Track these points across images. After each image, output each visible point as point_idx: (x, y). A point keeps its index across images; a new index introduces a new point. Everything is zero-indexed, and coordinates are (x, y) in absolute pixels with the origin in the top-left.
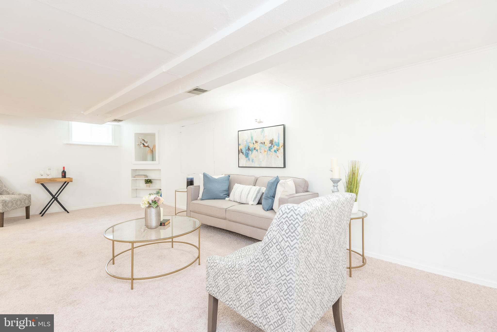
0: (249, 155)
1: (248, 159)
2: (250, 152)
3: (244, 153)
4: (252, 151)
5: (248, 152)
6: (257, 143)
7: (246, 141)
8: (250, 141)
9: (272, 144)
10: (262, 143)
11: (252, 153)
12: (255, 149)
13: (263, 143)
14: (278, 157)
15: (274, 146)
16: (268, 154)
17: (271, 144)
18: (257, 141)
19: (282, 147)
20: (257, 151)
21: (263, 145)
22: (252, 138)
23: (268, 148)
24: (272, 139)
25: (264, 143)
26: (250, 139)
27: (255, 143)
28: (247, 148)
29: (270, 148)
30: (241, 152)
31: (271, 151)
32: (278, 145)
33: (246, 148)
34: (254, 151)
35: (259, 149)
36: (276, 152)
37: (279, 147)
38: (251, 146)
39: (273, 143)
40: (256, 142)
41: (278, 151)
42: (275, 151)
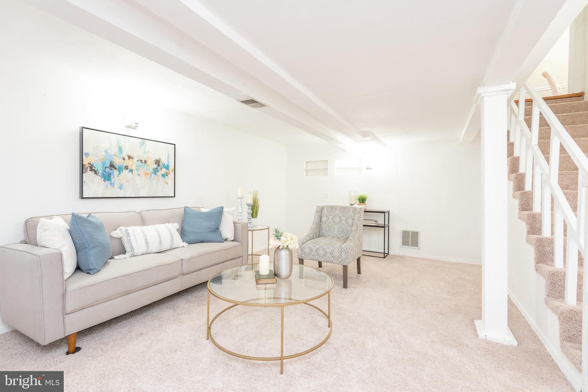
0: (113, 177)
1: (111, 184)
2: (116, 172)
3: (100, 171)
4: (120, 170)
5: (110, 171)
6: (131, 160)
7: (106, 151)
8: (115, 153)
9: (159, 165)
10: (141, 161)
11: (119, 174)
12: (127, 169)
13: (143, 161)
14: (167, 183)
15: (161, 169)
16: (151, 179)
17: (157, 165)
18: (132, 156)
19: (172, 171)
20: (131, 171)
21: (143, 164)
22: (120, 149)
23: (151, 170)
24: (159, 159)
25: (145, 162)
26: (115, 150)
27: (126, 158)
28: (108, 165)
29: (155, 171)
30: (89, 169)
31: (156, 174)
32: (167, 168)
33: (104, 164)
34: (125, 172)
35: (136, 169)
36: (165, 177)
37: (169, 171)
38: (118, 162)
39: (161, 164)
40: (129, 157)
41: (167, 175)
42: (163, 175)
